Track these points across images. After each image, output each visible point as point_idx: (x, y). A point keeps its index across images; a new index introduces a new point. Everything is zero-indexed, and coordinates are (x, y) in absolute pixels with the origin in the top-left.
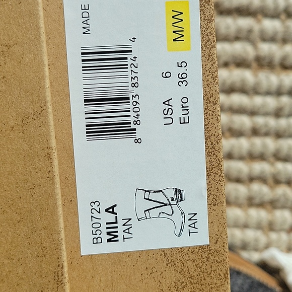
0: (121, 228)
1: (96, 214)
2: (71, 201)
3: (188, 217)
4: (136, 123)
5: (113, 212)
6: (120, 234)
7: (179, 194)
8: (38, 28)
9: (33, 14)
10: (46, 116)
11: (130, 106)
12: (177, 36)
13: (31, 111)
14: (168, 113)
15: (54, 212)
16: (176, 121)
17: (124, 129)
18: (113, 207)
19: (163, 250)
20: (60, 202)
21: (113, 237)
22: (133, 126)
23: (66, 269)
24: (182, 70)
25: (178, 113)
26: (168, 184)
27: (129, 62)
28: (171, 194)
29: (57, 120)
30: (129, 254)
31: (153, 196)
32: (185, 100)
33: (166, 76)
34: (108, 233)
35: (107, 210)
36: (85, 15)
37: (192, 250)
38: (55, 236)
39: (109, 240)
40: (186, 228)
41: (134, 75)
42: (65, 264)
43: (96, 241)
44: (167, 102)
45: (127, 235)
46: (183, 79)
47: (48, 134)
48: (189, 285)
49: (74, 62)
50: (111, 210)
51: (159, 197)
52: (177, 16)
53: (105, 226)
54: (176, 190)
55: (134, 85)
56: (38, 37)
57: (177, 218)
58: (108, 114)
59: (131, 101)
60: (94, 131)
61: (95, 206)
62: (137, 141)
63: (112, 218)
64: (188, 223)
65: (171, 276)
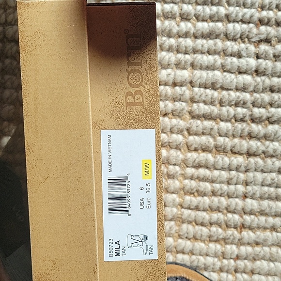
0: (121, 251)
1: (111, 244)
2: (101, 239)
3: (149, 247)
4: (129, 208)
5: (118, 244)
6: (121, 253)
7: (146, 238)
8: (92, 171)
9: (90, 166)
10: (93, 205)
11: (127, 201)
12: (146, 173)
13: (87, 203)
14: (142, 204)
15: (94, 243)
16: (145, 207)
17: (124, 210)
18: (118, 242)
19: (138, 261)
20: (97, 239)
21: (118, 254)
22: (127, 209)
23: (98, 266)
24: (148, 187)
25: (146, 204)
26: (141, 233)
27: (127, 183)
28: (142, 237)
29: (97, 205)
30: (124, 262)
31: (135, 238)
32: (149, 199)
33: (142, 189)
34: (116, 253)
35: (116, 243)
36: (110, 164)
37: (151, 261)
38: (94, 253)
39: (116, 256)
40: (148, 252)
41: (128, 188)
42: (98, 264)
43: (111, 255)
44: (142, 200)
45: (123, 254)
46: (148, 190)
47: (94, 212)
48: (149, 276)
49: (105, 183)
50: (117, 243)
51: (137, 238)
52: (147, 166)
53: (114, 249)
54: (144, 235)
55: (128, 192)
56: (91, 175)
57: (144, 247)
58: (117, 203)
59: (127, 198)
60: (112, 210)
61: (111, 241)
62: (129, 215)
63: (117, 246)
64: (149, 249)
65: (141, 272)
